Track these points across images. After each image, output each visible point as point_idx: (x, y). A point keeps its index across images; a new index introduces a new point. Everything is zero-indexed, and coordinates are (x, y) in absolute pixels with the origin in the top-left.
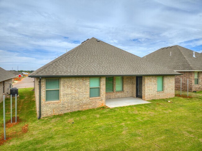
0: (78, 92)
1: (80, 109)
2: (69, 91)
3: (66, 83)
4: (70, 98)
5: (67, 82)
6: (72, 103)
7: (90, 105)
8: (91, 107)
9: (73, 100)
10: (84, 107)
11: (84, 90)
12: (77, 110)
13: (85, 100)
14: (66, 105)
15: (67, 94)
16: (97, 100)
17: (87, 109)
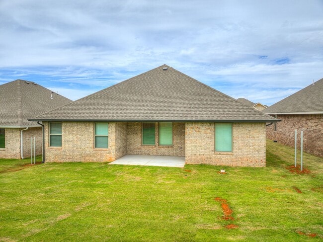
0: (81, 140)
1: (83, 161)
2: (70, 137)
3: (67, 129)
4: (71, 145)
5: (68, 127)
6: (73, 151)
7: (95, 157)
8: (95, 160)
9: (75, 148)
10: (87, 158)
11: (87, 138)
12: (79, 161)
13: (88, 150)
14: (67, 153)
15: (68, 141)
16: (103, 152)
17: (91, 161)
